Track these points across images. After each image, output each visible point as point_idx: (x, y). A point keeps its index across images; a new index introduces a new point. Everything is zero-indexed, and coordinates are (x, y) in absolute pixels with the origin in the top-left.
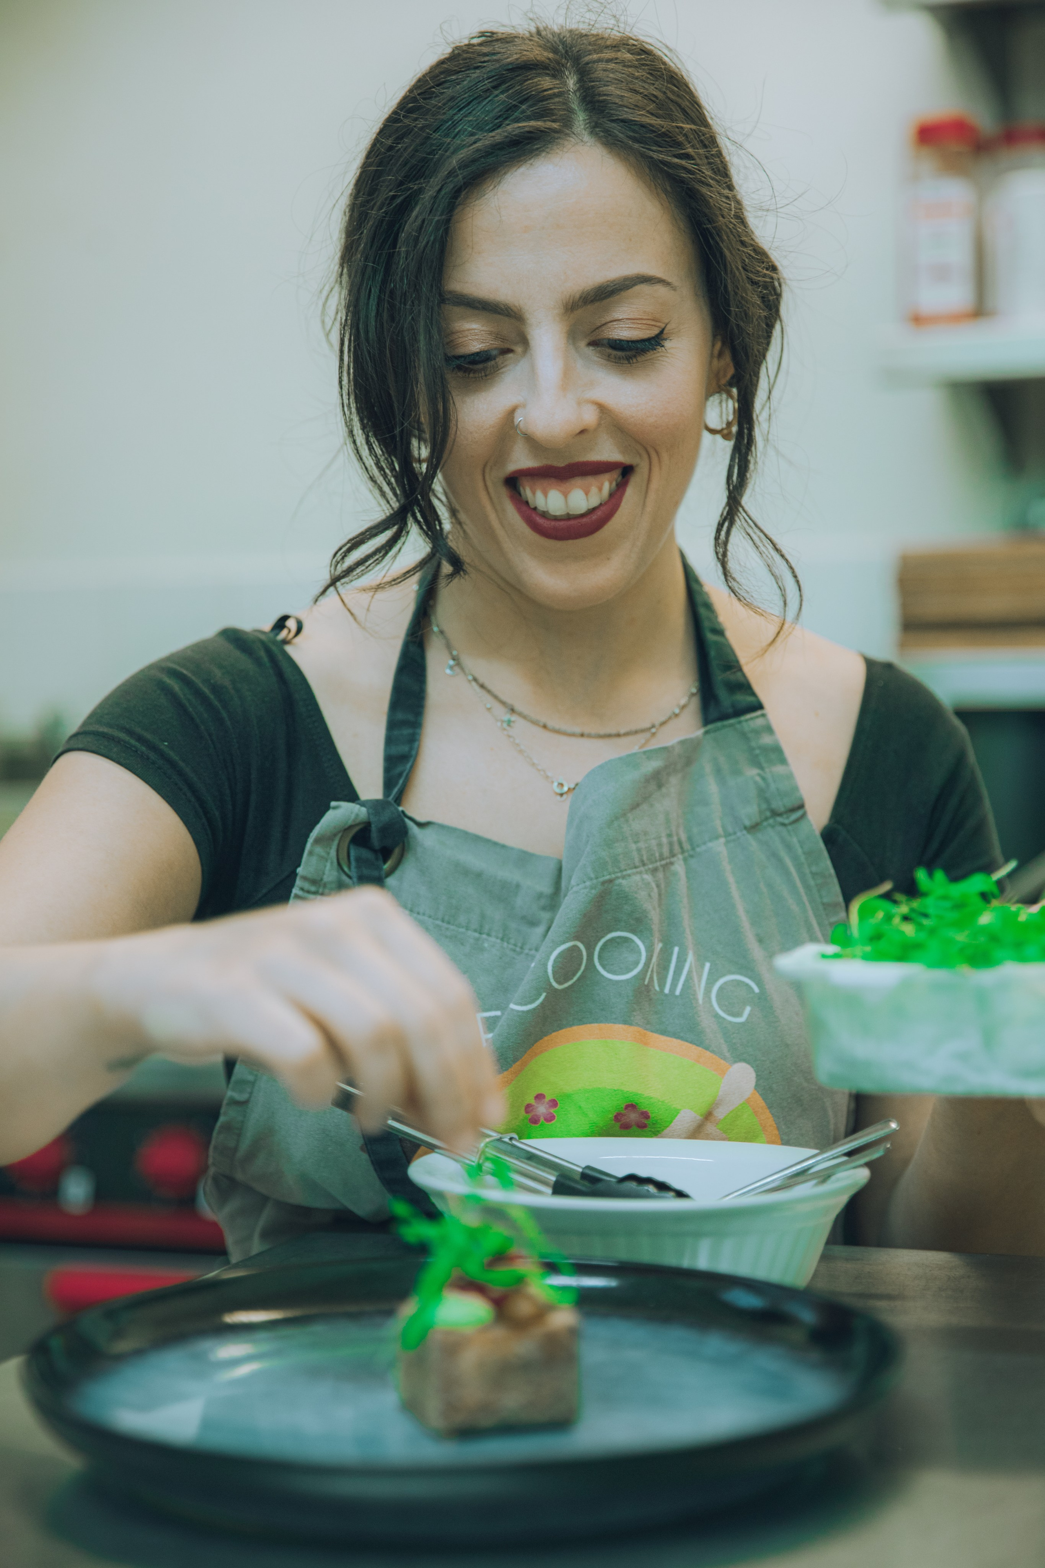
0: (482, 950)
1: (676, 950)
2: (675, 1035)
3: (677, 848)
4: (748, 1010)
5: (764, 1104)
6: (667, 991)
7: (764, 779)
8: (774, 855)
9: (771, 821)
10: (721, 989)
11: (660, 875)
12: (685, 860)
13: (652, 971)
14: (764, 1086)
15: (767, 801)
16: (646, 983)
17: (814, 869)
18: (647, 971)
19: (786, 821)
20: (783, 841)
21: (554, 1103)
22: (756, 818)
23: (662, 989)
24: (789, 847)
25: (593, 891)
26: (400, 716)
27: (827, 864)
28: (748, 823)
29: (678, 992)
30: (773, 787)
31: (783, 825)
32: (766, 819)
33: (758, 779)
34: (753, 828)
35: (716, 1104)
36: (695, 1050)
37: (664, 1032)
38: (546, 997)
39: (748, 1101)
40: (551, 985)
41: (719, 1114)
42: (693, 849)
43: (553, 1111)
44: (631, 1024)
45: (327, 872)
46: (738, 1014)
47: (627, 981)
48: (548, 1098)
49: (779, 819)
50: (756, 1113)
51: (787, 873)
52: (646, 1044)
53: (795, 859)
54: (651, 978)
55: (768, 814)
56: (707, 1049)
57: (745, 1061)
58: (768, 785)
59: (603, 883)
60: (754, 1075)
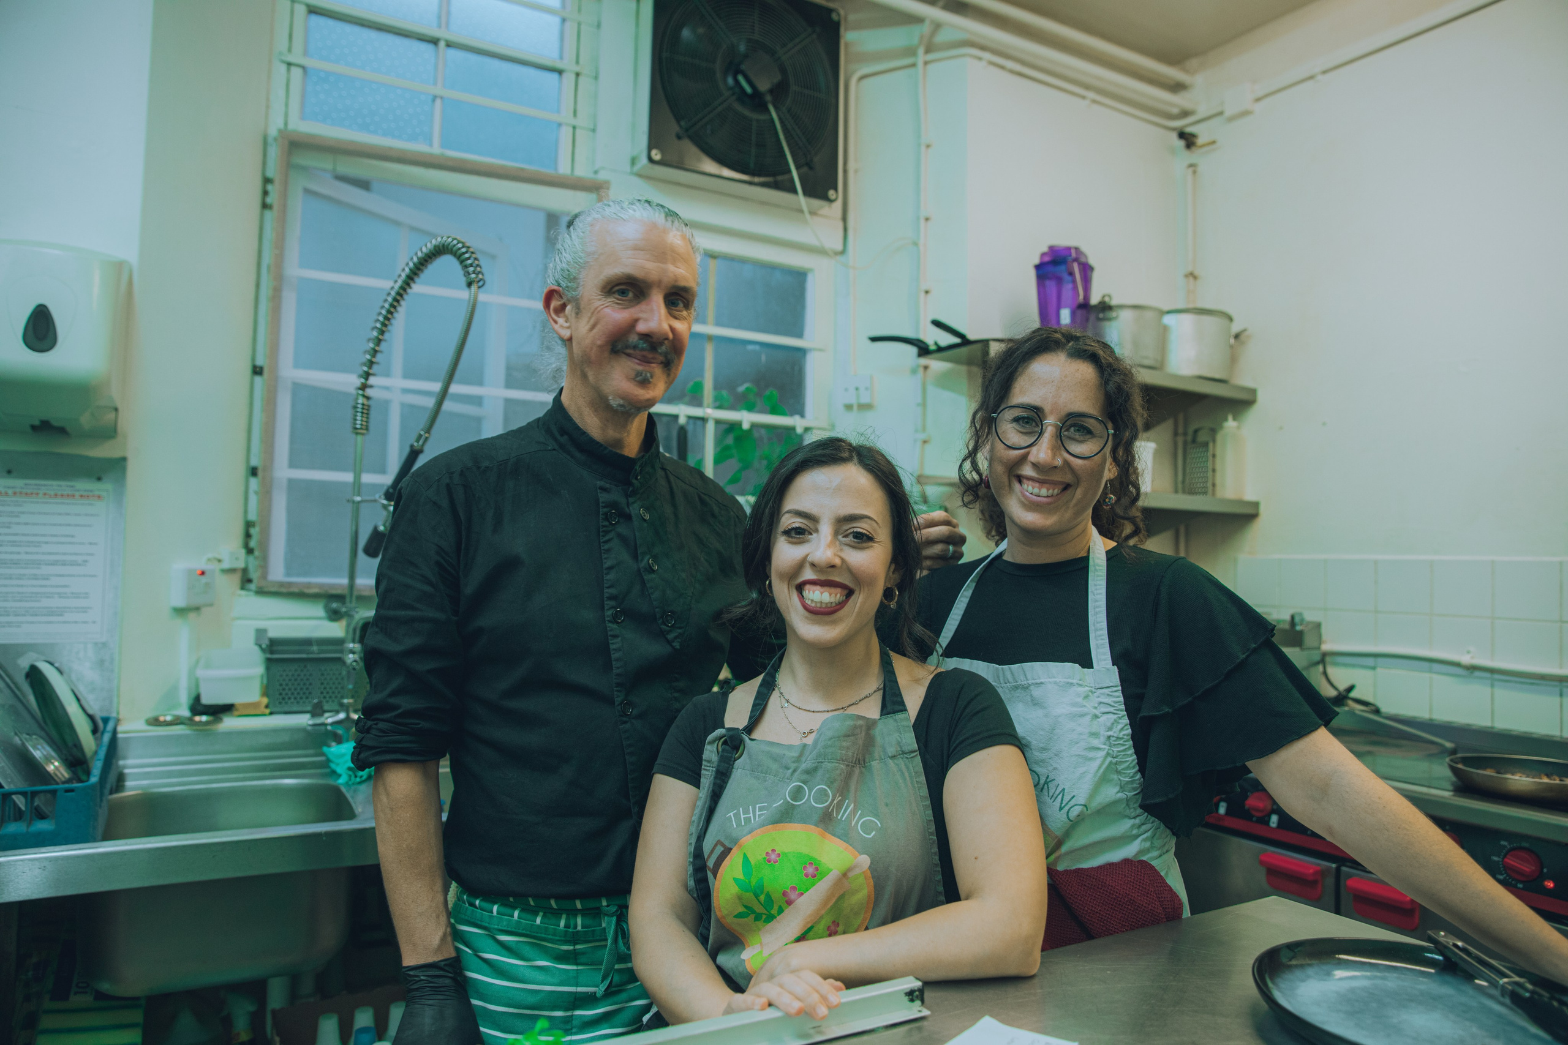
0: (765, 781)
1: (847, 801)
2: (839, 837)
3: (857, 762)
4: (874, 833)
5: (870, 875)
6: (839, 818)
7: (900, 737)
8: (901, 770)
9: (902, 756)
10: (863, 822)
11: (849, 768)
12: (860, 767)
13: (834, 806)
14: (871, 868)
15: (901, 747)
16: (830, 811)
17: (918, 780)
18: (831, 806)
19: (908, 757)
20: (905, 764)
21: (779, 855)
22: (894, 753)
23: (837, 817)
24: (908, 768)
25: (814, 765)
26: (757, 702)
27: (923, 778)
28: (890, 755)
29: (843, 819)
30: (904, 741)
31: (907, 758)
32: (900, 755)
33: (898, 738)
34: (893, 757)
35: (850, 869)
36: (845, 845)
37: (834, 835)
38: (783, 802)
39: (864, 872)
40: (786, 798)
41: (850, 875)
42: (864, 764)
43: (778, 859)
44: (818, 827)
45: (713, 757)
46: (869, 834)
47: (821, 807)
48: (777, 852)
49: (906, 755)
50: (866, 878)
51: (905, 779)
52: (825, 838)
53: (910, 774)
54: (833, 810)
55: (901, 752)
56: (851, 845)
57: (867, 854)
58: (902, 740)
59: (818, 762)
60: (870, 862)
